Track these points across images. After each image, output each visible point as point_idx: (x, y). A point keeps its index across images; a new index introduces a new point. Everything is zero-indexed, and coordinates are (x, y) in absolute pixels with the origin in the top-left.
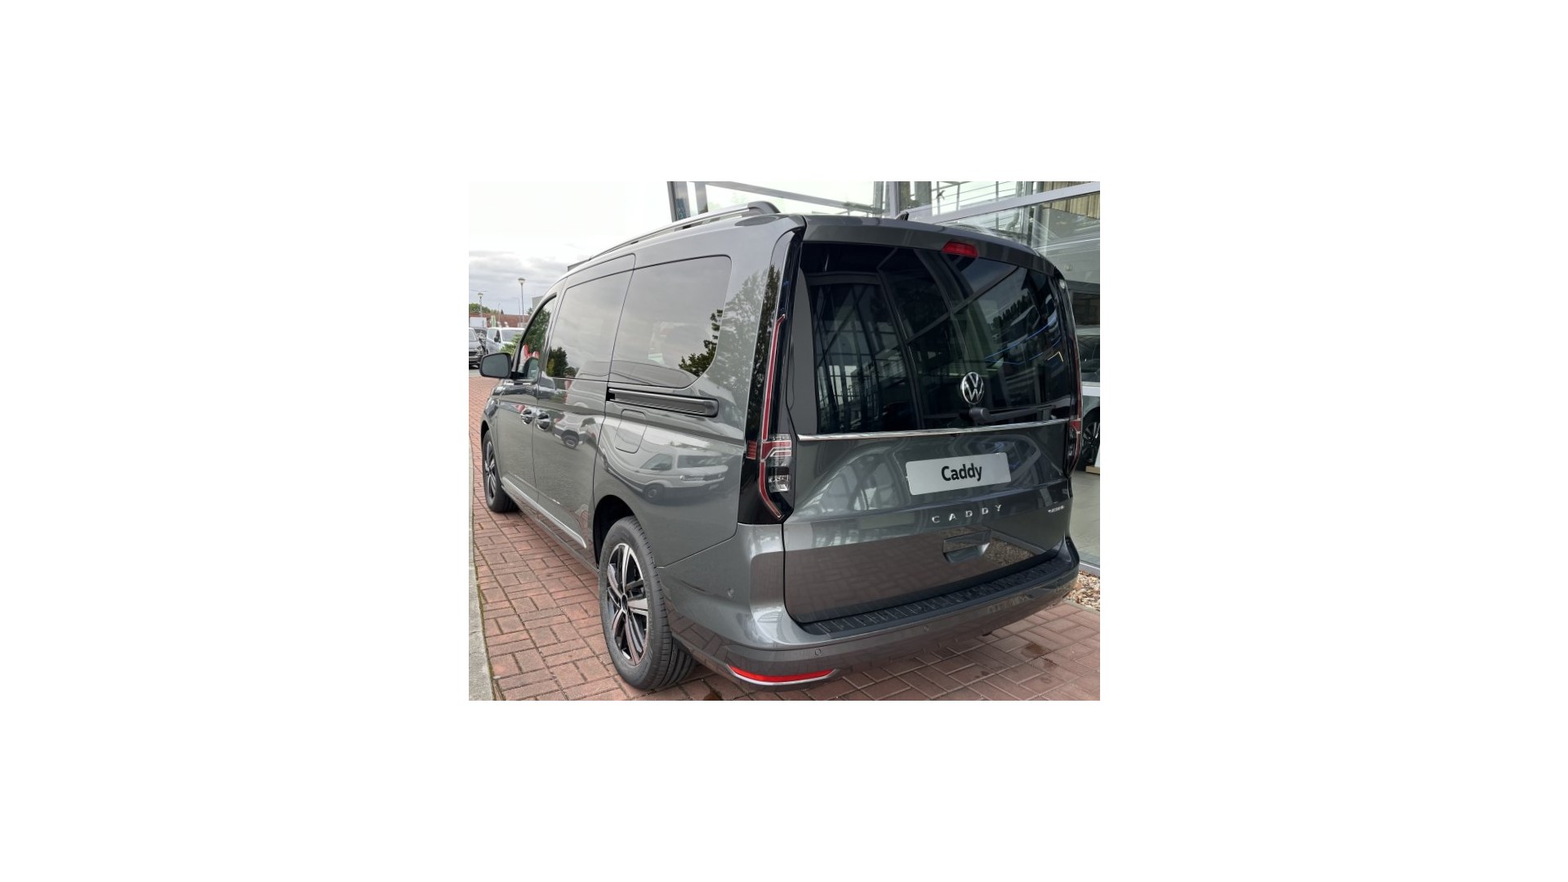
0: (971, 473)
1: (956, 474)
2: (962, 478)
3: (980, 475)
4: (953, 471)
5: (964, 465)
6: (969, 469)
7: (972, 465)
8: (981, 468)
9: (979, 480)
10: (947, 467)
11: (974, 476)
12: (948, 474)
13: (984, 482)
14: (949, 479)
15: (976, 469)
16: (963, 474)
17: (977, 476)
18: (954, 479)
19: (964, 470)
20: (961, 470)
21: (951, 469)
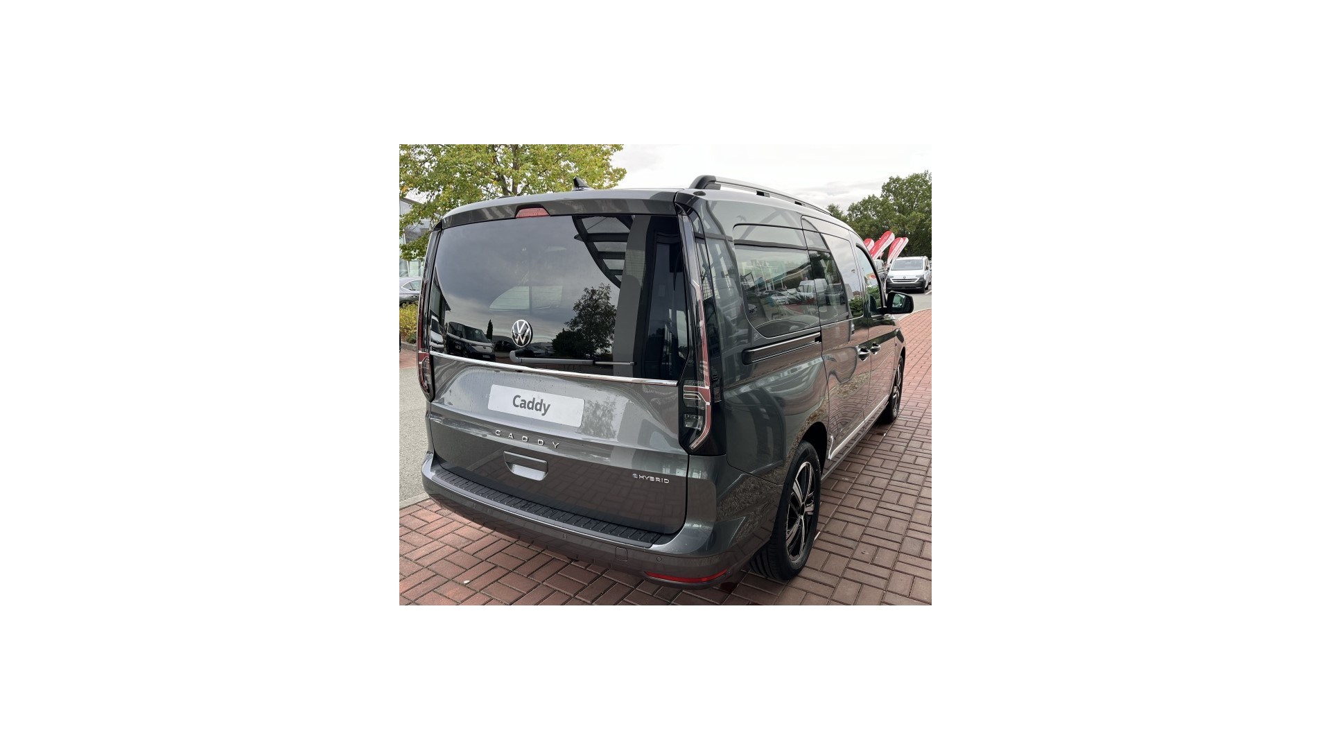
0: (538, 407)
1: (525, 404)
2: (529, 408)
3: (546, 411)
4: (522, 401)
5: (534, 399)
6: (538, 403)
7: (542, 400)
8: (549, 405)
9: (543, 415)
10: (519, 397)
11: (540, 410)
12: (518, 402)
13: (547, 418)
14: (517, 406)
15: (544, 405)
16: (530, 406)
17: (543, 411)
18: (521, 407)
19: (533, 403)
20: (530, 402)
21: (522, 398)
